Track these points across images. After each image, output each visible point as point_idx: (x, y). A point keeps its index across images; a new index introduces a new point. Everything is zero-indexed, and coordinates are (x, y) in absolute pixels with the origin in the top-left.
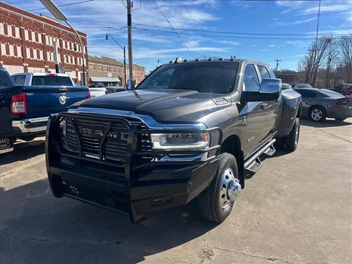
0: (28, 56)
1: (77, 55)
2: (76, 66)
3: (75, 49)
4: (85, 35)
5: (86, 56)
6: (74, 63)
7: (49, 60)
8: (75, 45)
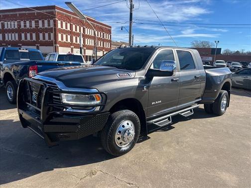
0: (74, 42)
1: (104, 40)
2: (103, 48)
3: (103, 37)
4: (110, 27)
5: (110, 41)
6: (102, 46)
7: (86, 44)
8: (103, 34)
